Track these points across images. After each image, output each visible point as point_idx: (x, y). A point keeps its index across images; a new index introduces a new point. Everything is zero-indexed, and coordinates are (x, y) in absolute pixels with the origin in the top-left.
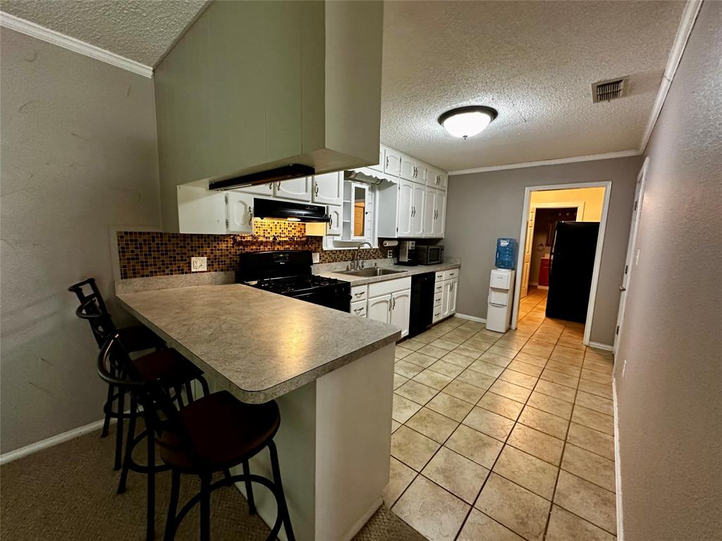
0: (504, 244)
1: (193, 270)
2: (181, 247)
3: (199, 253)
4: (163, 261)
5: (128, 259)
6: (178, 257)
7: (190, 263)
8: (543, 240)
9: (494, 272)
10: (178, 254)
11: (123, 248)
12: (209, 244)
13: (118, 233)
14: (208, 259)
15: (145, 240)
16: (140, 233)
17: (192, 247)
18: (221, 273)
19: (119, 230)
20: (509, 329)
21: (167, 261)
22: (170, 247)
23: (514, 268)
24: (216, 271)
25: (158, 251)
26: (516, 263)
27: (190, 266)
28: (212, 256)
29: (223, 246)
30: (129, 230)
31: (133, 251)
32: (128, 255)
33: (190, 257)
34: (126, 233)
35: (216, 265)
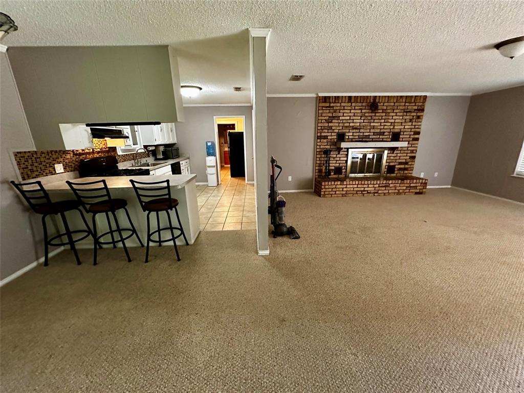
0: (209, 144)
1: (57, 172)
2: (48, 159)
3: (58, 162)
4: (41, 168)
5: (23, 168)
6: (48, 165)
7: (54, 168)
8: (223, 141)
9: (207, 158)
10: (47, 163)
11: (18, 162)
12: (61, 156)
13: (14, 153)
14: (63, 165)
15: (28, 156)
16: (25, 152)
17: (53, 158)
18: (72, 172)
19: (14, 151)
20: (218, 184)
21: (43, 168)
22: (42, 159)
23: (215, 156)
24: (68, 172)
25: (37, 162)
26: (216, 153)
27: (55, 170)
28: (65, 164)
29: (68, 156)
30: (19, 151)
31: (24, 164)
32: (23, 166)
33: (54, 164)
34: (18, 153)
35: (68, 169)
